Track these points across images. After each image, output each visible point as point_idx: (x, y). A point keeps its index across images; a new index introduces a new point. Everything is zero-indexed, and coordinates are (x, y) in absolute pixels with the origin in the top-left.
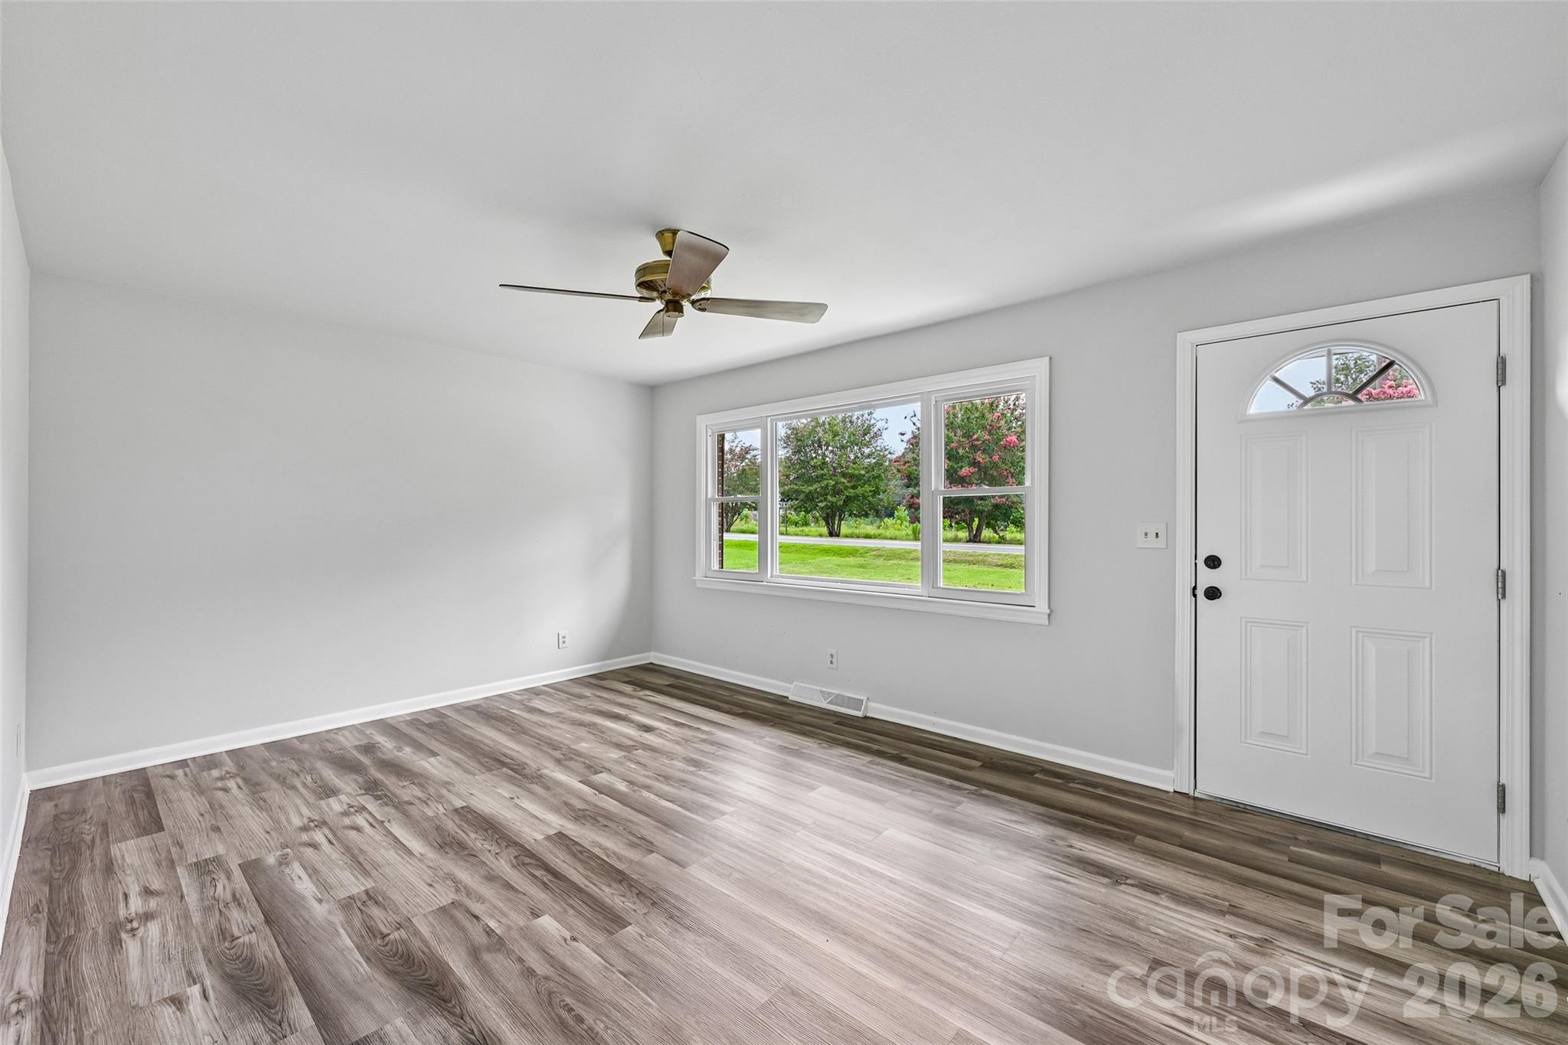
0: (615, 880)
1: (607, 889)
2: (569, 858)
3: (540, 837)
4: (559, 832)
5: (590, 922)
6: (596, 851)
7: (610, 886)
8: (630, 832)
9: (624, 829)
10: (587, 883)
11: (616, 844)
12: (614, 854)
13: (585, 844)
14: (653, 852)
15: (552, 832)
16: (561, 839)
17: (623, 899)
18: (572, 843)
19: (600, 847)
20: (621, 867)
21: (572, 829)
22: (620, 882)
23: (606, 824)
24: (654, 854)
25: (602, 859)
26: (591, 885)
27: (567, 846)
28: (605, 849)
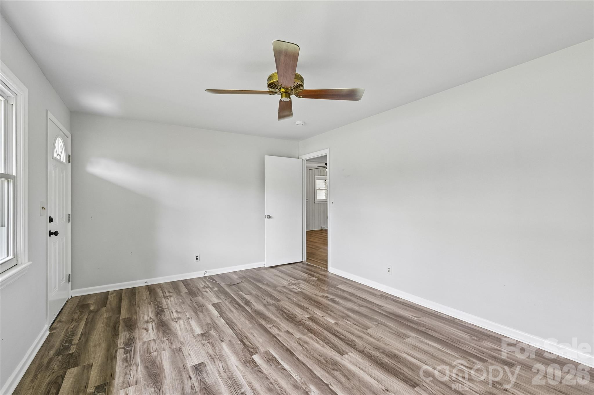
0: (312, 330)
1: (315, 328)
2: (333, 341)
3: (350, 354)
4: (342, 355)
5: (319, 320)
6: (322, 343)
7: (314, 329)
8: (308, 350)
9: (310, 352)
10: (323, 331)
11: (314, 345)
12: (314, 340)
13: (328, 347)
14: (298, 339)
15: (345, 356)
16: (341, 353)
17: (309, 324)
18: (333, 348)
19: (320, 345)
20: (311, 334)
21: (337, 357)
22: (311, 329)
23: (320, 357)
24: (298, 338)
25: (318, 338)
26: (321, 330)
27: (336, 347)
28: (318, 343)
